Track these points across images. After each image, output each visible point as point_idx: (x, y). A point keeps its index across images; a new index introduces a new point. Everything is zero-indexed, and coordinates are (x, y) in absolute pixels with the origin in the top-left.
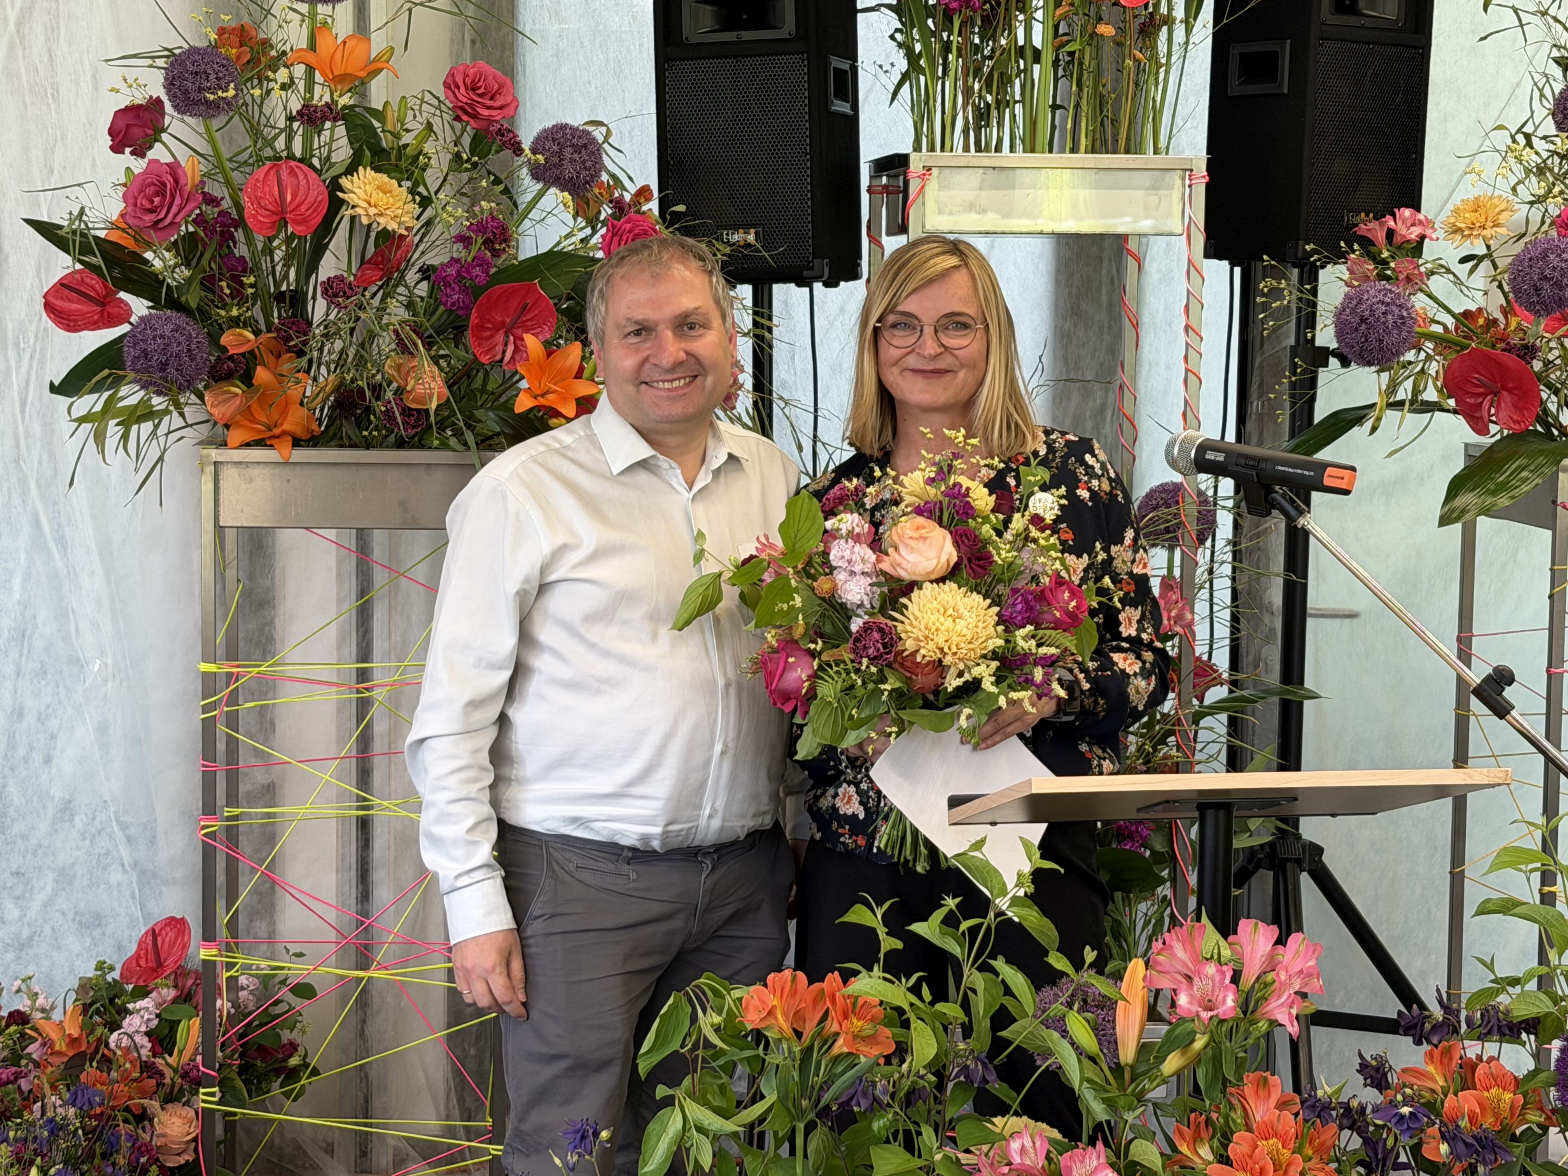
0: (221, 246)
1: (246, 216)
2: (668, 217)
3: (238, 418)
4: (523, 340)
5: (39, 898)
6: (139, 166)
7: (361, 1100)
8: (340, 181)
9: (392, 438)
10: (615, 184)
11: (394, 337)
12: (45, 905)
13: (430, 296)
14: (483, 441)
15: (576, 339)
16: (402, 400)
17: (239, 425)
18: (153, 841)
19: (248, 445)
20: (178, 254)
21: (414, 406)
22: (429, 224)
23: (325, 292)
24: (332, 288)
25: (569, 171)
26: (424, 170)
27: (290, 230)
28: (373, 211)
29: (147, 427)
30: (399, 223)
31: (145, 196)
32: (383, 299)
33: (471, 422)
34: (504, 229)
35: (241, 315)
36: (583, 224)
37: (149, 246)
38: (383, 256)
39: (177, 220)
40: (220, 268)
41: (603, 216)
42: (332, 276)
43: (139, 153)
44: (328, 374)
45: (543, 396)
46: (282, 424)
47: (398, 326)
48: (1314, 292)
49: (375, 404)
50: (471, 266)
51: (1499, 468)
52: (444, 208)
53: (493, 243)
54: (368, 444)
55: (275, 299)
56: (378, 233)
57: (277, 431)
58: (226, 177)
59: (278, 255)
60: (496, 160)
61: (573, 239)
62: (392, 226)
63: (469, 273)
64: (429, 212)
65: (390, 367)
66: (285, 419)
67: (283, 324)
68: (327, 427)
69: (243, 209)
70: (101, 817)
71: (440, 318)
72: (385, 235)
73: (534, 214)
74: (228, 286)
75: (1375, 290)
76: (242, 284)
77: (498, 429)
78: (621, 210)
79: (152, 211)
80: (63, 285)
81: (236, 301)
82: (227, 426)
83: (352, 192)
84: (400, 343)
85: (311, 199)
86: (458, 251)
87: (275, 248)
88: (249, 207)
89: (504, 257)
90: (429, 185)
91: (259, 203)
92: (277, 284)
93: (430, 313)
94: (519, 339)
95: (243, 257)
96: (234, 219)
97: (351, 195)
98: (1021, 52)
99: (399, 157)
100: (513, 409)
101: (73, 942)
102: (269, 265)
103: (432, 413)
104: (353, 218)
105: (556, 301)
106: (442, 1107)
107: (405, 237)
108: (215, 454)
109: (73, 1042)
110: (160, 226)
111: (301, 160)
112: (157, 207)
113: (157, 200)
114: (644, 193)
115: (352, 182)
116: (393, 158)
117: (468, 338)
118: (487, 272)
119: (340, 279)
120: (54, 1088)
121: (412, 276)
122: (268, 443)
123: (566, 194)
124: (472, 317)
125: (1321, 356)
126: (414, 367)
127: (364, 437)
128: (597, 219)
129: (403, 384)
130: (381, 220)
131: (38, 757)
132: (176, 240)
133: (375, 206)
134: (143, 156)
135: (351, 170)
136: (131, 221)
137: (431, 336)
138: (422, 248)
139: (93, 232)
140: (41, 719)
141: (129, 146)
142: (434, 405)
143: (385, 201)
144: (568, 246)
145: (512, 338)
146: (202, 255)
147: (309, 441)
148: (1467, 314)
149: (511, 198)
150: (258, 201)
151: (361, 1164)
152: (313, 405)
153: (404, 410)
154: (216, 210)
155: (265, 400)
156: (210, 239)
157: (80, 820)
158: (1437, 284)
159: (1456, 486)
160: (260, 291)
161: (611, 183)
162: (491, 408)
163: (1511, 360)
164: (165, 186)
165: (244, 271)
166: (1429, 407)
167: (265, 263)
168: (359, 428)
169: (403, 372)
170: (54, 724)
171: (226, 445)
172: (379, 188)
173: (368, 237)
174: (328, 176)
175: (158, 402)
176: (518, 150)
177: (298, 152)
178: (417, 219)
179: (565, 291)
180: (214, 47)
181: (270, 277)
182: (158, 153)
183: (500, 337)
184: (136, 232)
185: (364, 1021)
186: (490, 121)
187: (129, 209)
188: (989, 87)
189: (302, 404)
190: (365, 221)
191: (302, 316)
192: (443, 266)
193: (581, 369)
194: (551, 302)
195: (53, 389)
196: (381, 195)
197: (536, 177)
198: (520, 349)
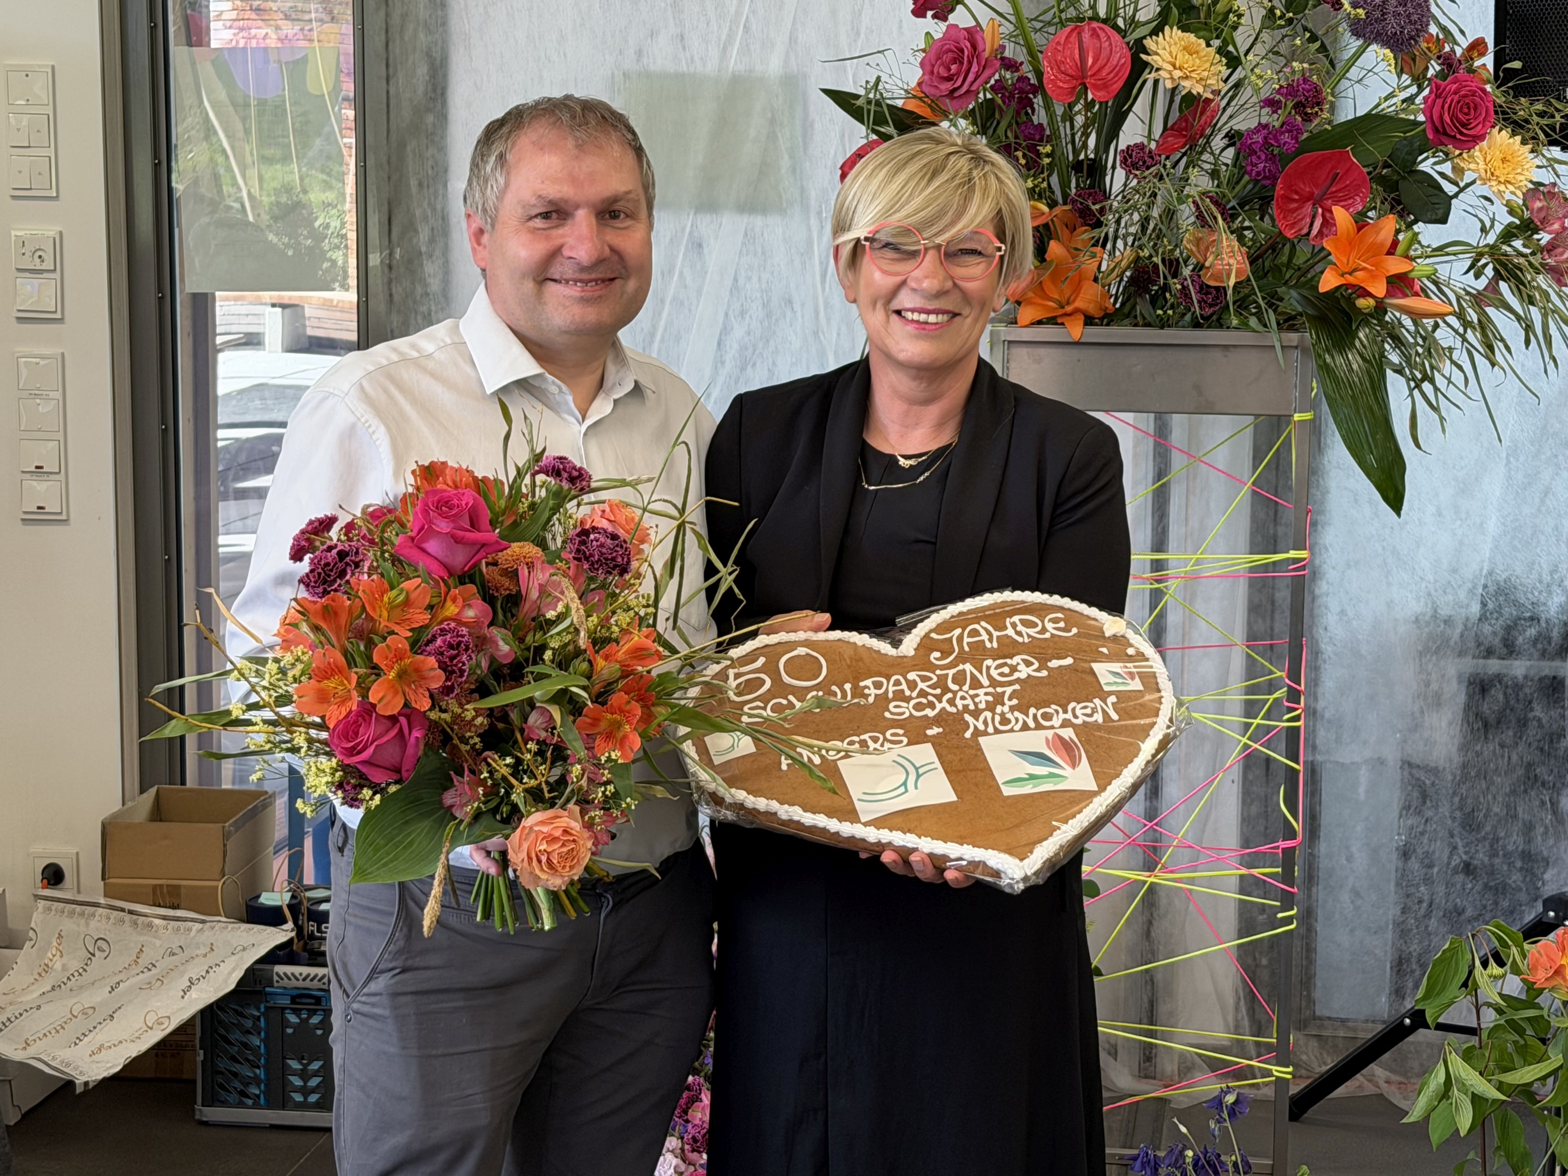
0: (1018, 113)
1: (1045, 81)
2: (1501, 74)
3: (1030, 294)
4: (1331, 212)
6: (938, 29)
7: (1146, 1005)
8: (1145, 41)
9: (1188, 317)
10: (1446, 37)
11: (1194, 209)
13: (1235, 165)
14: (1286, 321)
15: (1391, 212)
16: (1199, 276)
17: (1030, 302)
19: (1039, 322)
20: (974, 123)
21: (1212, 283)
22: (1237, 85)
23: (1124, 162)
24: (1131, 156)
25: (1392, 25)
26: (1235, 28)
27: (1090, 96)
28: (1177, 74)
30: (1205, 86)
31: (942, 64)
32: (1187, 167)
33: (1273, 299)
34: (1317, 90)
35: (1036, 186)
36: (1408, 82)
37: (945, 114)
38: (1187, 121)
39: (973, 88)
40: (1016, 137)
41: (1431, 73)
42: (1132, 143)
43: (941, 16)
44: (1125, 249)
45: (1350, 274)
46: (1074, 301)
47: (1197, 199)
49: (1171, 281)
50: (1280, 131)
52: (1252, 70)
53: (1305, 107)
54: (1164, 324)
55: (1073, 168)
56: (1183, 97)
57: (1069, 309)
58: (1026, 39)
59: (1079, 120)
60: (1313, 15)
61: (1394, 100)
62: (1198, 89)
63: (1277, 141)
64: (1239, 74)
65: (1189, 241)
66: (1077, 296)
67: (1079, 196)
68: (1123, 304)
69: (1042, 74)
71: (1245, 187)
72: (1190, 99)
73: (1354, 73)
74: (1024, 156)
76: (1038, 154)
77: (1300, 309)
78: (1450, 66)
79: (949, 79)
81: (1032, 172)
82: (1019, 303)
83: (1157, 54)
84: (1200, 216)
85: (1114, 61)
86: (1266, 116)
87: (1076, 114)
88: (1049, 72)
89: (1316, 122)
90: (1238, 46)
91: (1059, 68)
92: (1076, 152)
93: (1233, 182)
94: (1328, 210)
95: (1041, 125)
96: (1034, 85)
97: (1155, 57)
99: (1208, 15)
100: (1316, 288)
102: (1068, 131)
103: (1230, 292)
104: (1156, 82)
105: (1371, 169)
106: (1230, 1018)
107: (1211, 101)
108: (1004, 332)
110: (956, 94)
111: (1105, 21)
112: (953, 75)
113: (954, 67)
114: (1478, 46)
115: (1157, 43)
116: (1202, 15)
117: (1273, 209)
118: (1296, 138)
119: (1141, 147)
121: (1218, 142)
122: (1059, 321)
123: (1388, 51)
124: (1277, 188)
126: (1214, 241)
127: (1158, 316)
128: (1425, 76)
129: (1202, 260)
130: (1186, 84)
132: (973, 109)
133: (1180, 69)
134: (945, 19)
135: (1157, 31)
136: (926, 89)
137: (1233, 208)
138: (1229, 112)
139: (889, 102)
141: (931, 9)
142: (1232, 281)
143: (1191, 63)
144: (1389, 108)
145: (1320, 210)
146: (998, 123)
147: (1102, 319)
149: (1327, 56)
150: (1057, 65)
151: (1146, 1069)
152: (1107, 281)
153: (1201, 287)
154: (1016, 74)
155: (1057, 276)
156: (1008, 106)
160: (1057, 160)
161: (1441, 36)
162: (1295, 287)
164: (962, 51)
165: (1041, 140)
167: (1064, 130)
168: (1154, 307)
169: (1202, 248)
171: (1016, 323)
172: (1185, 48)
173: (1171, 101)
174: (1132, 38)
176: (1337, 4)
177: (1102, 12)
178: (1226, 81)
179: (1381, 158)
181: (1070, 146)
182: (960, 18)
183: (1308, 208)
184: (932, 101)
185: (1150, 923)
187: (926, 77)
189: (1096, 280)
190: (1169, 85)
191: (1099, 187)
192: (1251, 132)
193: (1395, 243)
194: (1365, 170)
196: (1187, 56)
197: (1356, 33)
198: (1328, 223)
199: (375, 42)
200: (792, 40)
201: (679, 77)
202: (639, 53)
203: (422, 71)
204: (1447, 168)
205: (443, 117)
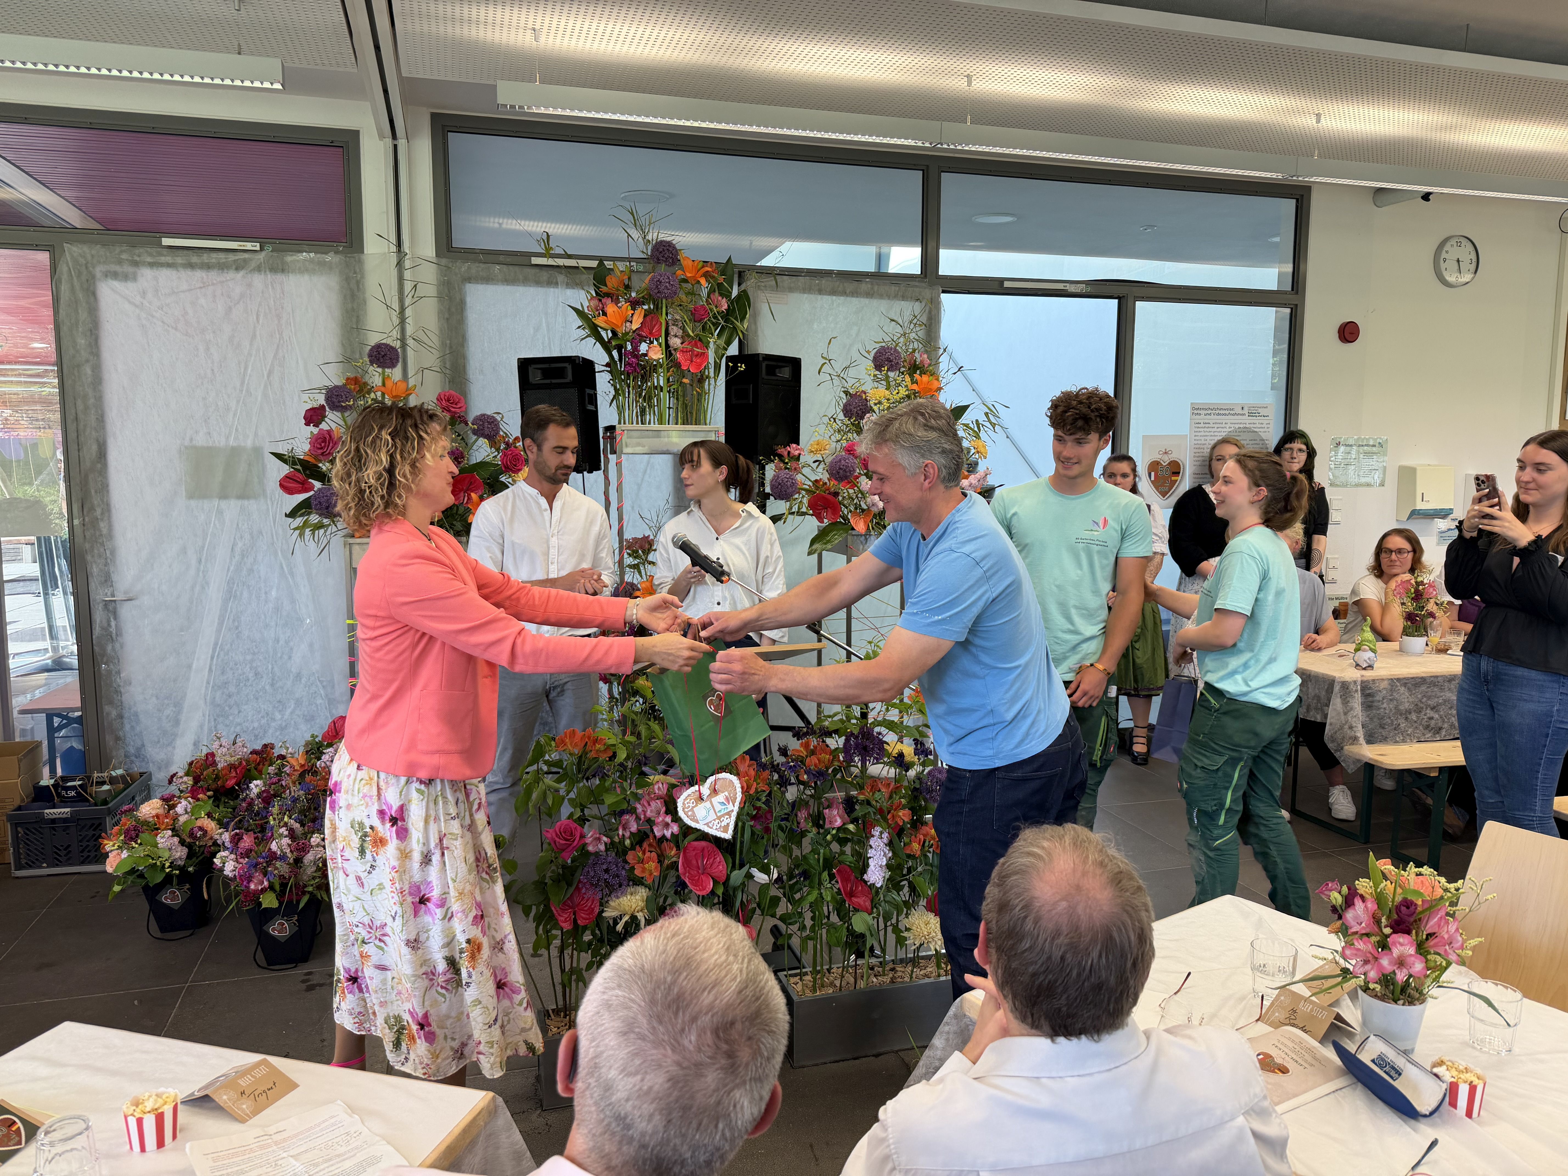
5: (289, 711)
6: (316, 431)
12: (292, 713)
18: (333, 687)
25: (487, 431)
29: (322, 531)
31: (318, 443)
34: (462, 453)
36: (494, 451)
37: (320, 461)
41: (502, 448)
43: (316, 425)
48: (764, 474)
51: (827, 535)
60: (460, 427)
61: (490, 457)
70: (312, 679)
73: (475, 448)
75: (784, 474)
78: (508, 445)
79: (320, 448)
80: (287, 477)
94: (469, 495)
98: (656, 388)
101: (303, 727)
105: (482, 478)
108: (351, 540)
109: (302, 766)
110: (325, 454)
112: (322, 447)
113: (322, 444)
114: (516, 439)
120: (294, 783)
123: (486, 440)
125: (767, 496)
128: (500, 449)
131: (286, 657)
134: (317, 427)
136: (313, 452)
139: (298, 457)
140: (287, 642)
141: (312, 423)
144: (487, 459)
145: (466, 494)
148: (816, 481)
149: (465, 442)
157: (304, 680)
158: (806, 471)
159: (813, 542)
161: (504, 436)
162: (459, 521)
163: (830, 497)
164: (325, 438)
166: (804, 514)
170: (291, 644)
175: (326, 521)
176: (467, 424)
180: (344, 385)
182: (324, 426)
183: (462, 494)
184: (315, 456)
186: (455, 413)
187: (312, 448)
188: (644, 400)
195: (286, 515)
197: (474, 434)
198: (469, 498)
199: (72, 435)
200: (256, 434)
201: (209, 448)
202: (191, 440)
203: (94, 447)
204: (510, 480)
205: (105, 465)
